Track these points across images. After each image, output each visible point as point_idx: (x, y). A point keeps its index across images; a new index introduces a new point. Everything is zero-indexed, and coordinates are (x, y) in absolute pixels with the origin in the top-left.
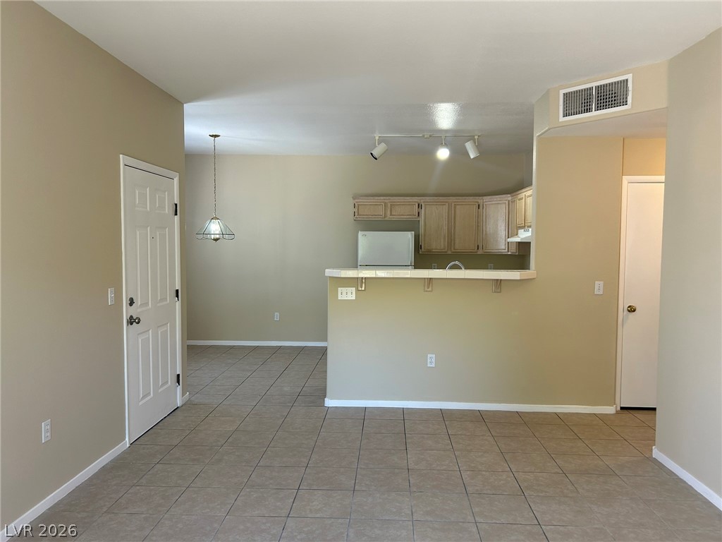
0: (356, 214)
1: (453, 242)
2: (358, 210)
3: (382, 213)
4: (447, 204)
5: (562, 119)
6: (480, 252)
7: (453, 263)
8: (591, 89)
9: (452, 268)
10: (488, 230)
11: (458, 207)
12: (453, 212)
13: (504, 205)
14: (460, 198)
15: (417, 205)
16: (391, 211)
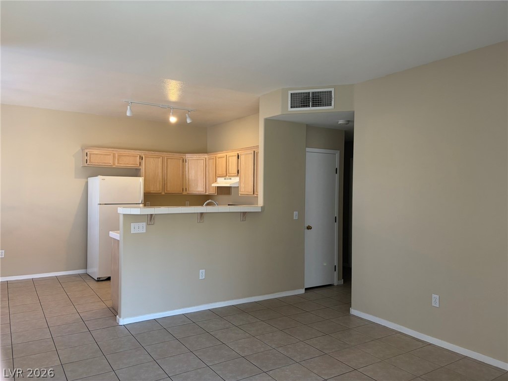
0: (88, 161)
1: (166, 185)
2: (90, 158)
3: (111, 162)
4: (161, 158)
5: (290, 109)
6: (185, 193)
7: (208, 201)
8: (309, 93)
9: (208, 205)
10: (190, 178)
11: (169, 160)
12: (165, 163)
13: (202, 161)
14: (170, 154)
15: (139, 157)
16: (118, 160)
